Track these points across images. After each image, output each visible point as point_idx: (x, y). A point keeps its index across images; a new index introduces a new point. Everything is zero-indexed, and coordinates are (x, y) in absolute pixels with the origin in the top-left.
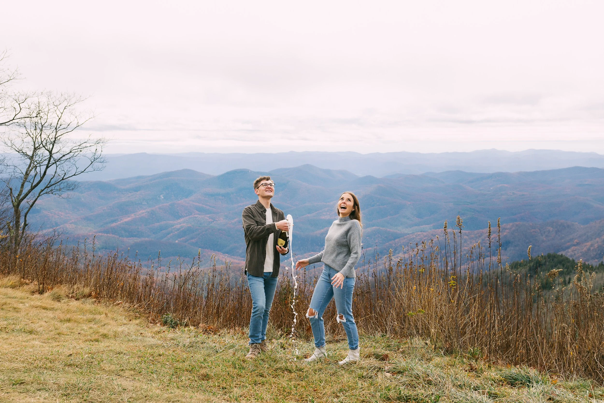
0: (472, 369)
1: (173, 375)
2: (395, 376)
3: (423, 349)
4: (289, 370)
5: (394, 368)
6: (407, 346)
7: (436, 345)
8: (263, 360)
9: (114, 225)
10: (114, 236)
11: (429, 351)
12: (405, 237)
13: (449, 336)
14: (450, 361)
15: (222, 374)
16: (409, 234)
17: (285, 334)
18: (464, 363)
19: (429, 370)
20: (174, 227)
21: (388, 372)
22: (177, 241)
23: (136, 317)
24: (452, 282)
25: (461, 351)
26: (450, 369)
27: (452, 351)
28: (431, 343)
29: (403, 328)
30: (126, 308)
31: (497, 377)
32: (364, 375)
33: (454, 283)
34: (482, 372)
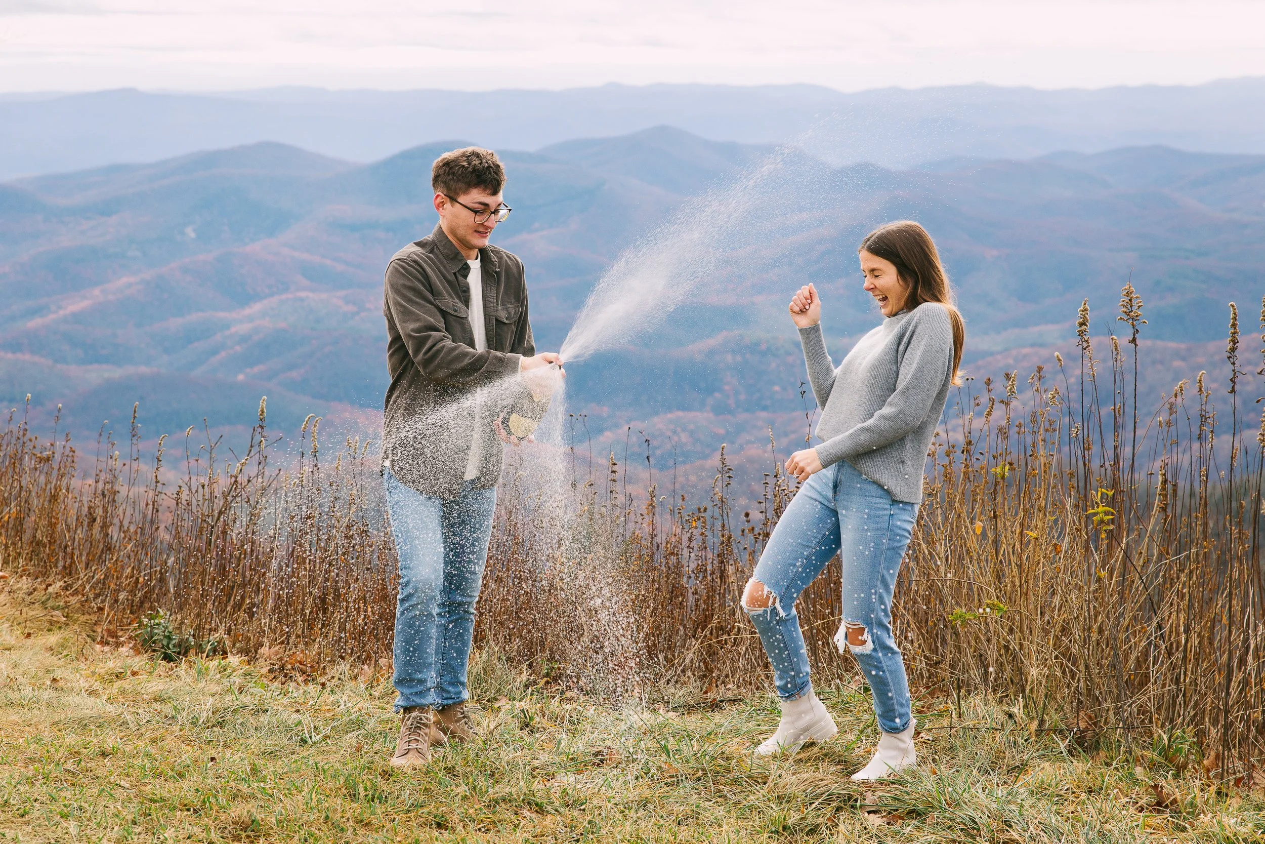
0: (1160, 805)
1: (135, 824)
2: (897, 827)
3: (998, 735)
4: (537, 805)
5: (894, 799)
6: (945, 722)
7: (1042, 722)
8: (450, 770)
9: (35, 323)
10: (37, 359)
11: (1020, 741)
12: (980, 363)
13: (1089, 690)
14: (1088, 773)
15: (305, 818)
16: (992, 354)
17: (542, 682)
18: (1136, 782)
19: (1013, 807)
20: (233, 330)
21: (875, 812)
22: (241, 377)
23: (51, 623)
24: (1101, 509)
25: (1127, 741)
26: (1084, 803)
27: (1098, 742)
28: (1028, 715)
29: (937, 663)
30: (21, 594)
31: (1244, 830)
32: (790, 822)
33: (1106, 513)
34: (1193, 812)
